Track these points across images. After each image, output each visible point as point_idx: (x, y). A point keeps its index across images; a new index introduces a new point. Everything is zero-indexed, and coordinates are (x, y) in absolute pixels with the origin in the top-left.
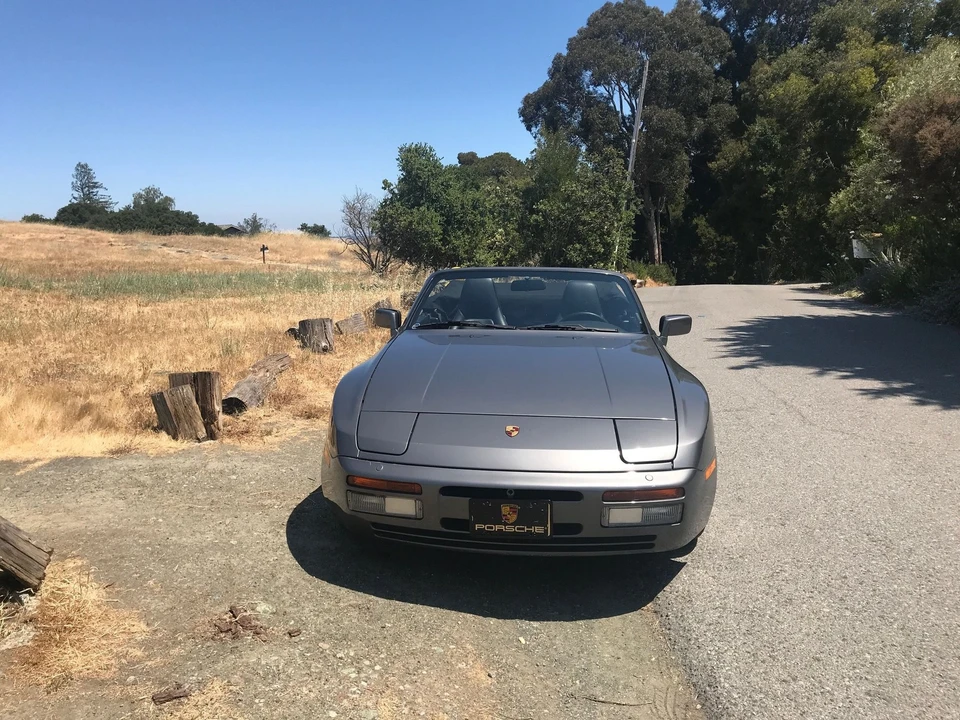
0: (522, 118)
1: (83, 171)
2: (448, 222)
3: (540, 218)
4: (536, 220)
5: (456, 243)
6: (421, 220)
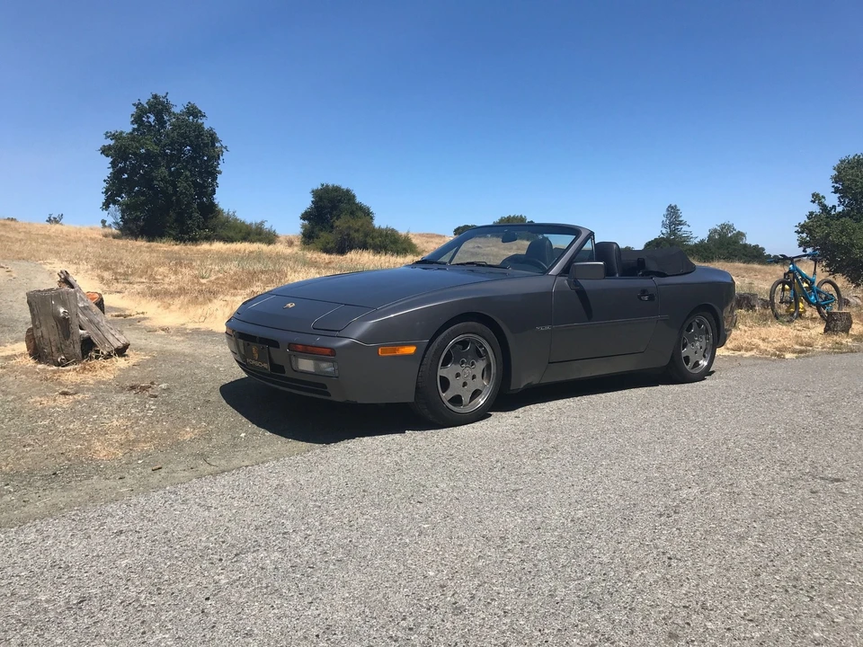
6: (842, 232)
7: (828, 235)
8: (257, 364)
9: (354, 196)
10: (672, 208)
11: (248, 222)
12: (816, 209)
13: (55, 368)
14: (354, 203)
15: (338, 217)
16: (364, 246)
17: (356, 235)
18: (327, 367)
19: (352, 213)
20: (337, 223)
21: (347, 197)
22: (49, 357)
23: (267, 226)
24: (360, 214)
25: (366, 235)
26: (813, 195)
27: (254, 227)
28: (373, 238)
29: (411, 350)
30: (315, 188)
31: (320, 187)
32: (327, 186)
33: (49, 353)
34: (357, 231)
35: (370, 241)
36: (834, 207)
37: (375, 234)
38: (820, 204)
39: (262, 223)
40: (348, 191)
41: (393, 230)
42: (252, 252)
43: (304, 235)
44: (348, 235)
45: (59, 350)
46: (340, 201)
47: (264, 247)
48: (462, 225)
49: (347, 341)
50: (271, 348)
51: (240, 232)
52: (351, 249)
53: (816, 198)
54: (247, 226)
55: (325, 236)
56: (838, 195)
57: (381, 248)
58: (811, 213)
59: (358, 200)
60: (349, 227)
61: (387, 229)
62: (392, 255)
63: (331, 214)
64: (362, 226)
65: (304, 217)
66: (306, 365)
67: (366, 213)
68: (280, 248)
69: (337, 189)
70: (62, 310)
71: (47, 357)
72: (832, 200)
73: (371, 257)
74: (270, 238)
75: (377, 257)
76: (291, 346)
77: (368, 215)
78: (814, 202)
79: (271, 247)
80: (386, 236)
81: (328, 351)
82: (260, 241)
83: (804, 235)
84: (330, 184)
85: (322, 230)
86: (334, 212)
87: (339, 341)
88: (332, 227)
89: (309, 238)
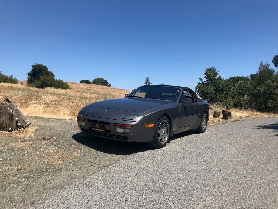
0: (273, 63)
1: (147, 79)
2: (217, 89)
3: (257, 92)
4: (256, 92)
5: (219, 96)
6: (208, 88)
7: (204, 89)
8: (98, 130)
9: (47, 68)
10: (147, 78)
11: (6, 75)
12: (200, 82)
13: (8, 132)
14: (47, 71)
15: (42, 75)
16: (51, 86)
17: (48, 82)
18: (128, 131)
19: (47, 74)
20: (41, 77)
21: (45, 68)
22: (5, 128)
23: (14, 77)
24: (49, 75)
25: (52, 82)
26: (199, 78)
27: (9, 77)
28: (54, 83)
29: (152, 125)
30: (33, 65)
31: (35, 64)
32: (38, 64)
33: (5, 127)
34: (49, 80)
35: (53, 84)
36: (205, 82)
37: (55, 82)
38: (201, 81)
39: (12, 76)
40: (45, 67)
41: (62, 81)
42: (9, 86)
43: (28, 81)
44: (45, 82)
45: (9, 126)
46: (42, 70)
47: (13, 85)
48: (83, 80)
49: (135, 123)
50: (105, 125)
51: (3, 79)
52: (46, 86)
53: (200, 79)
54: (6, 77)
55: (37, 82)
56: (206, 78)
57: (57, 86)
58: (199, 83)
59: (49, 70)
60: (46, 79)
61: (59, 80)
62: (61, 89)
63: (39, 74)
64: (50, 79)
65: (29, 74)
66: (120, 130)
67: (52, 74)
68: (19, 85)
69: (41, 66)
70: (11, 111)
71: (4, 128)
72: (204, 80)
73: (54, 90)
74: (15, 82)
75: (56, 90)
76: (115, 124)
77: (52, 75)
78: (200, 80)
79: (16, 85)
80: (59, 82)
81: (130, 126)
82: (11, 82)
83: (197, 89)
84: (39, 64)
85: (35, 80)
86: (40, 74)
87: (133, 123)
88: (39, 79)
89: (30, 82)
